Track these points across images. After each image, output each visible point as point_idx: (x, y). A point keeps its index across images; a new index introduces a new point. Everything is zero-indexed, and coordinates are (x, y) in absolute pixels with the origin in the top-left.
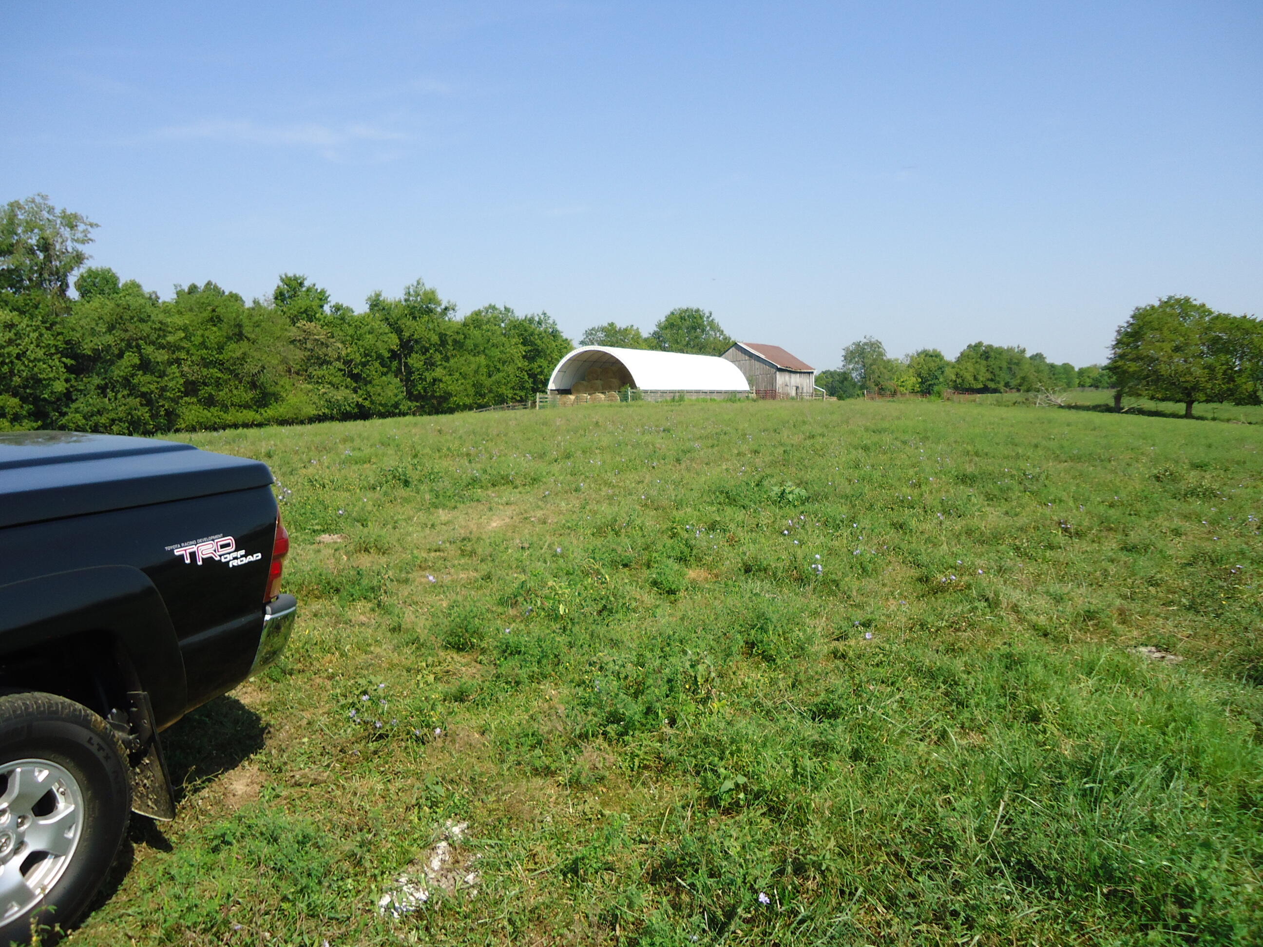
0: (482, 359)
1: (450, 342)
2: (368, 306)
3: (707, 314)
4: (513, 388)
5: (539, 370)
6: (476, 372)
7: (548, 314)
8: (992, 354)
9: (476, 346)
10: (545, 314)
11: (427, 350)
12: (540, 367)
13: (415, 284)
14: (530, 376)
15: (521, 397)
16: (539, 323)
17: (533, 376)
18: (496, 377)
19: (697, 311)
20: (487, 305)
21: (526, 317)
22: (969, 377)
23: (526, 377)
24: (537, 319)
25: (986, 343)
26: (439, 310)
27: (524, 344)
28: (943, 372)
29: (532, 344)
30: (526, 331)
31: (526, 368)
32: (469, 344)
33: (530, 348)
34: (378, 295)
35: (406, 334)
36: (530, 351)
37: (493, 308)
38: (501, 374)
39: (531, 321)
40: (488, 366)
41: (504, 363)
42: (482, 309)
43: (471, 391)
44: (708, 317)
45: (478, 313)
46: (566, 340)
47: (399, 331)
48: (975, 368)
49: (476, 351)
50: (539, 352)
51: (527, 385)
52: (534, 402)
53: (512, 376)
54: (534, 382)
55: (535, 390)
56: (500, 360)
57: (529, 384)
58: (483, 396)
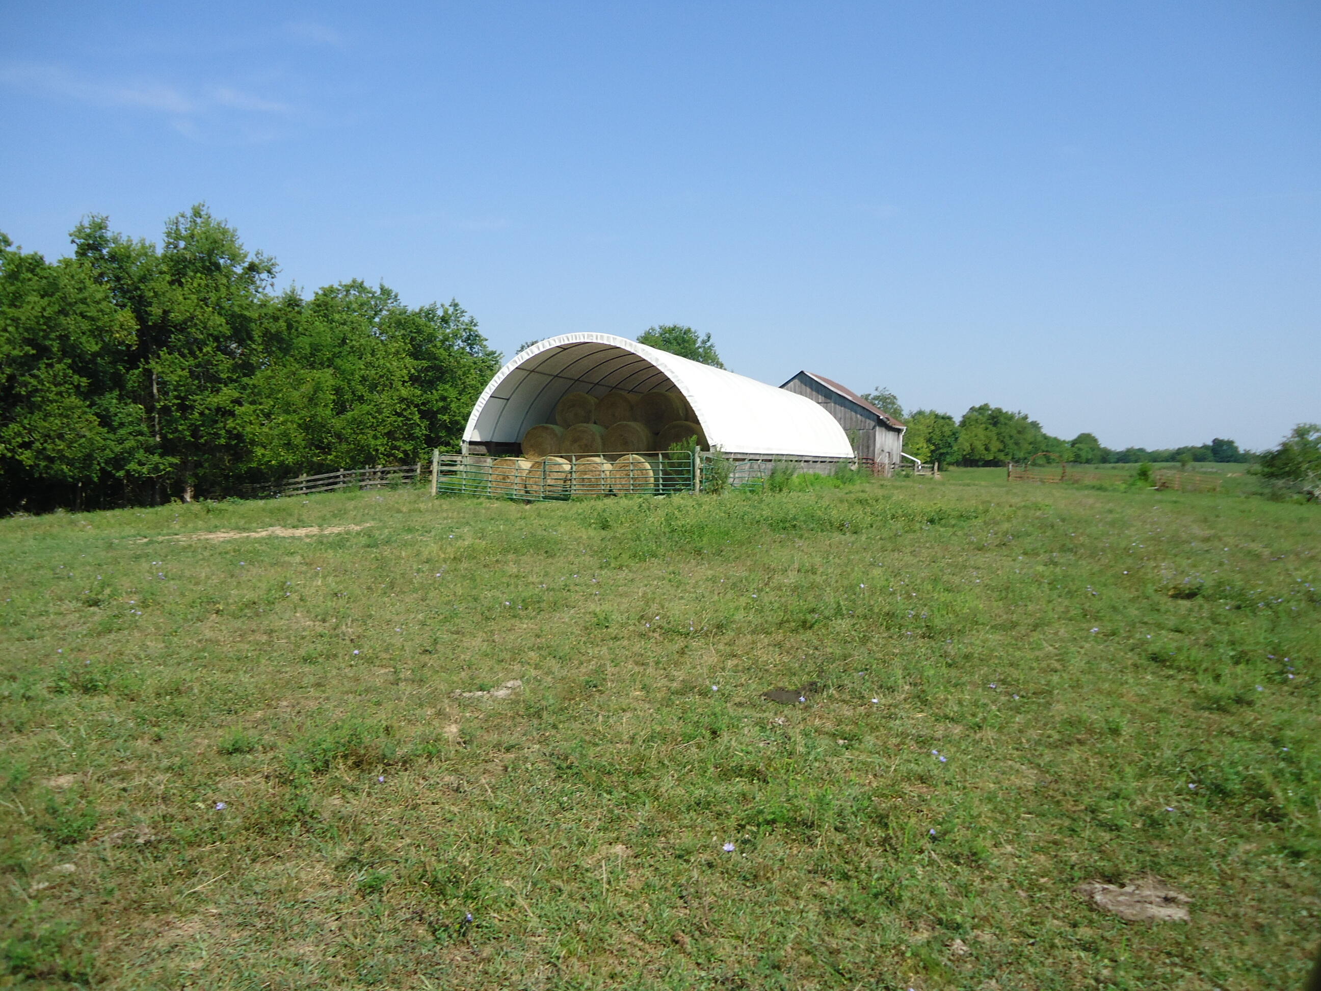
0: (326, 377)
1: (256, 335)
2: (75, 247)
3: (702, 337)
4: (390, 435)
5: (441, 404)
6: (312, 400)
7: (462, 306)
8: (1002, 420)
9: (316, 349)
10: (456, 305)
11: (201, 344)
12: (444, 399)
13: (189, 213)
14: (424, 415)
15: (405, 452)
16: (445, 320)
17: (428, 414)
18: (356, 411)
19: (688, 331)
20: (347, 281)
21: (421, 310)
22: (980, 447)
23: (417, 417)
24: (440, 313)
25: (993, 406)
26: (239, 270)
27: (416, 354)
28: (956, 439)
29: (432, 357)
30: (419, 332)
31: (417, 401)
32: (303, 343)
33: (425, 364)
34: (100, 226)
35: (156, 311)
36: (427, 369)
37: (360, 287)
38: (365, 408)
39: (429, 314)
40: (338, 391)
41: (373, 388)
42: (336, 286)
43: (299, 438)
44: (704, 342)
45: (329, 292)
46: (493, 353)
47: (140, 306)
48: (987, 436)
49: (312, 360)
50: (443, 373)
51: (417, 432)
52: (427, 470)
53: (386, 412)
54: (431, 427)
55: (432, 442)
56: (364, 379)
57: (421, 430)
58: (326, 449)
